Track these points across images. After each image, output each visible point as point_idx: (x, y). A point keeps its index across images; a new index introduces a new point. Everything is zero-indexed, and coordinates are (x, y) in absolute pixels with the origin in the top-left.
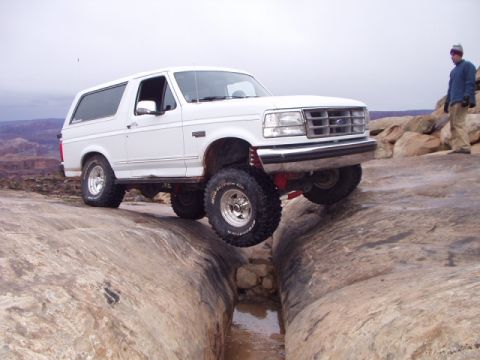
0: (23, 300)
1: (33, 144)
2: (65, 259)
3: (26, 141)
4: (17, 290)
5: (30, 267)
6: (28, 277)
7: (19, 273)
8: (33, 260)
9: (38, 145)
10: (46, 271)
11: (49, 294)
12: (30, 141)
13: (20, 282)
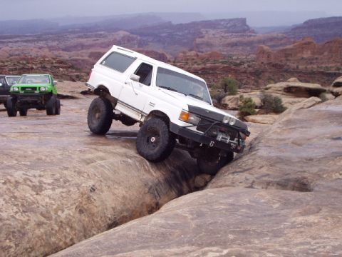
0: (64, 190)
1: (135, 36)
2: (82, 178)
3: (128, 34)
4: (63, 187)
5: (69, 181)
6: (67, 184)
7: (65, 183)
8: (70, 179)
9: (139, 38)
10: (73, 182)
11: (72, 189)
12: (132, 33)
13: (65, 185)
